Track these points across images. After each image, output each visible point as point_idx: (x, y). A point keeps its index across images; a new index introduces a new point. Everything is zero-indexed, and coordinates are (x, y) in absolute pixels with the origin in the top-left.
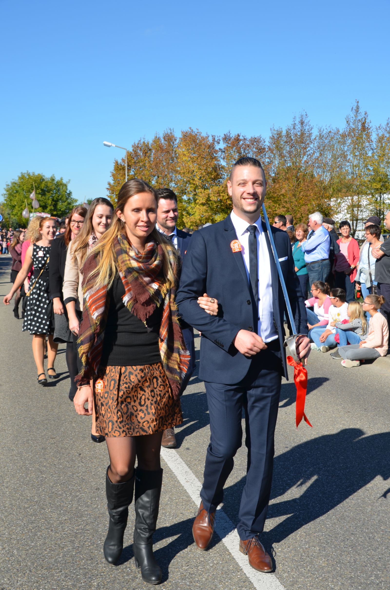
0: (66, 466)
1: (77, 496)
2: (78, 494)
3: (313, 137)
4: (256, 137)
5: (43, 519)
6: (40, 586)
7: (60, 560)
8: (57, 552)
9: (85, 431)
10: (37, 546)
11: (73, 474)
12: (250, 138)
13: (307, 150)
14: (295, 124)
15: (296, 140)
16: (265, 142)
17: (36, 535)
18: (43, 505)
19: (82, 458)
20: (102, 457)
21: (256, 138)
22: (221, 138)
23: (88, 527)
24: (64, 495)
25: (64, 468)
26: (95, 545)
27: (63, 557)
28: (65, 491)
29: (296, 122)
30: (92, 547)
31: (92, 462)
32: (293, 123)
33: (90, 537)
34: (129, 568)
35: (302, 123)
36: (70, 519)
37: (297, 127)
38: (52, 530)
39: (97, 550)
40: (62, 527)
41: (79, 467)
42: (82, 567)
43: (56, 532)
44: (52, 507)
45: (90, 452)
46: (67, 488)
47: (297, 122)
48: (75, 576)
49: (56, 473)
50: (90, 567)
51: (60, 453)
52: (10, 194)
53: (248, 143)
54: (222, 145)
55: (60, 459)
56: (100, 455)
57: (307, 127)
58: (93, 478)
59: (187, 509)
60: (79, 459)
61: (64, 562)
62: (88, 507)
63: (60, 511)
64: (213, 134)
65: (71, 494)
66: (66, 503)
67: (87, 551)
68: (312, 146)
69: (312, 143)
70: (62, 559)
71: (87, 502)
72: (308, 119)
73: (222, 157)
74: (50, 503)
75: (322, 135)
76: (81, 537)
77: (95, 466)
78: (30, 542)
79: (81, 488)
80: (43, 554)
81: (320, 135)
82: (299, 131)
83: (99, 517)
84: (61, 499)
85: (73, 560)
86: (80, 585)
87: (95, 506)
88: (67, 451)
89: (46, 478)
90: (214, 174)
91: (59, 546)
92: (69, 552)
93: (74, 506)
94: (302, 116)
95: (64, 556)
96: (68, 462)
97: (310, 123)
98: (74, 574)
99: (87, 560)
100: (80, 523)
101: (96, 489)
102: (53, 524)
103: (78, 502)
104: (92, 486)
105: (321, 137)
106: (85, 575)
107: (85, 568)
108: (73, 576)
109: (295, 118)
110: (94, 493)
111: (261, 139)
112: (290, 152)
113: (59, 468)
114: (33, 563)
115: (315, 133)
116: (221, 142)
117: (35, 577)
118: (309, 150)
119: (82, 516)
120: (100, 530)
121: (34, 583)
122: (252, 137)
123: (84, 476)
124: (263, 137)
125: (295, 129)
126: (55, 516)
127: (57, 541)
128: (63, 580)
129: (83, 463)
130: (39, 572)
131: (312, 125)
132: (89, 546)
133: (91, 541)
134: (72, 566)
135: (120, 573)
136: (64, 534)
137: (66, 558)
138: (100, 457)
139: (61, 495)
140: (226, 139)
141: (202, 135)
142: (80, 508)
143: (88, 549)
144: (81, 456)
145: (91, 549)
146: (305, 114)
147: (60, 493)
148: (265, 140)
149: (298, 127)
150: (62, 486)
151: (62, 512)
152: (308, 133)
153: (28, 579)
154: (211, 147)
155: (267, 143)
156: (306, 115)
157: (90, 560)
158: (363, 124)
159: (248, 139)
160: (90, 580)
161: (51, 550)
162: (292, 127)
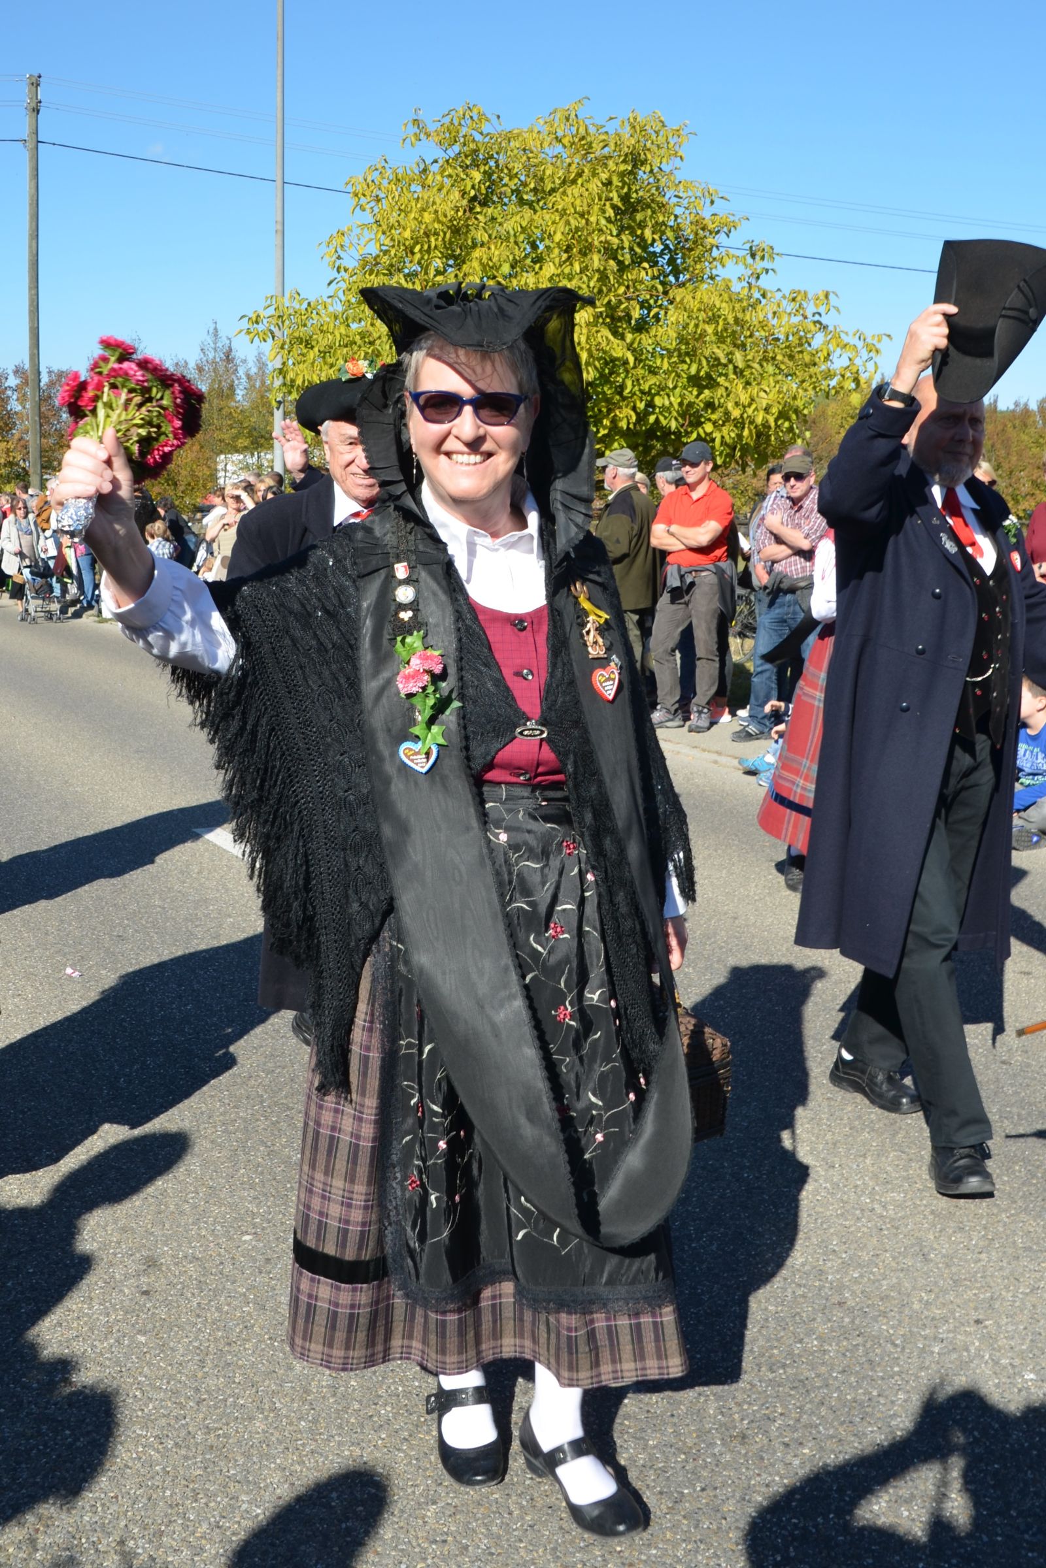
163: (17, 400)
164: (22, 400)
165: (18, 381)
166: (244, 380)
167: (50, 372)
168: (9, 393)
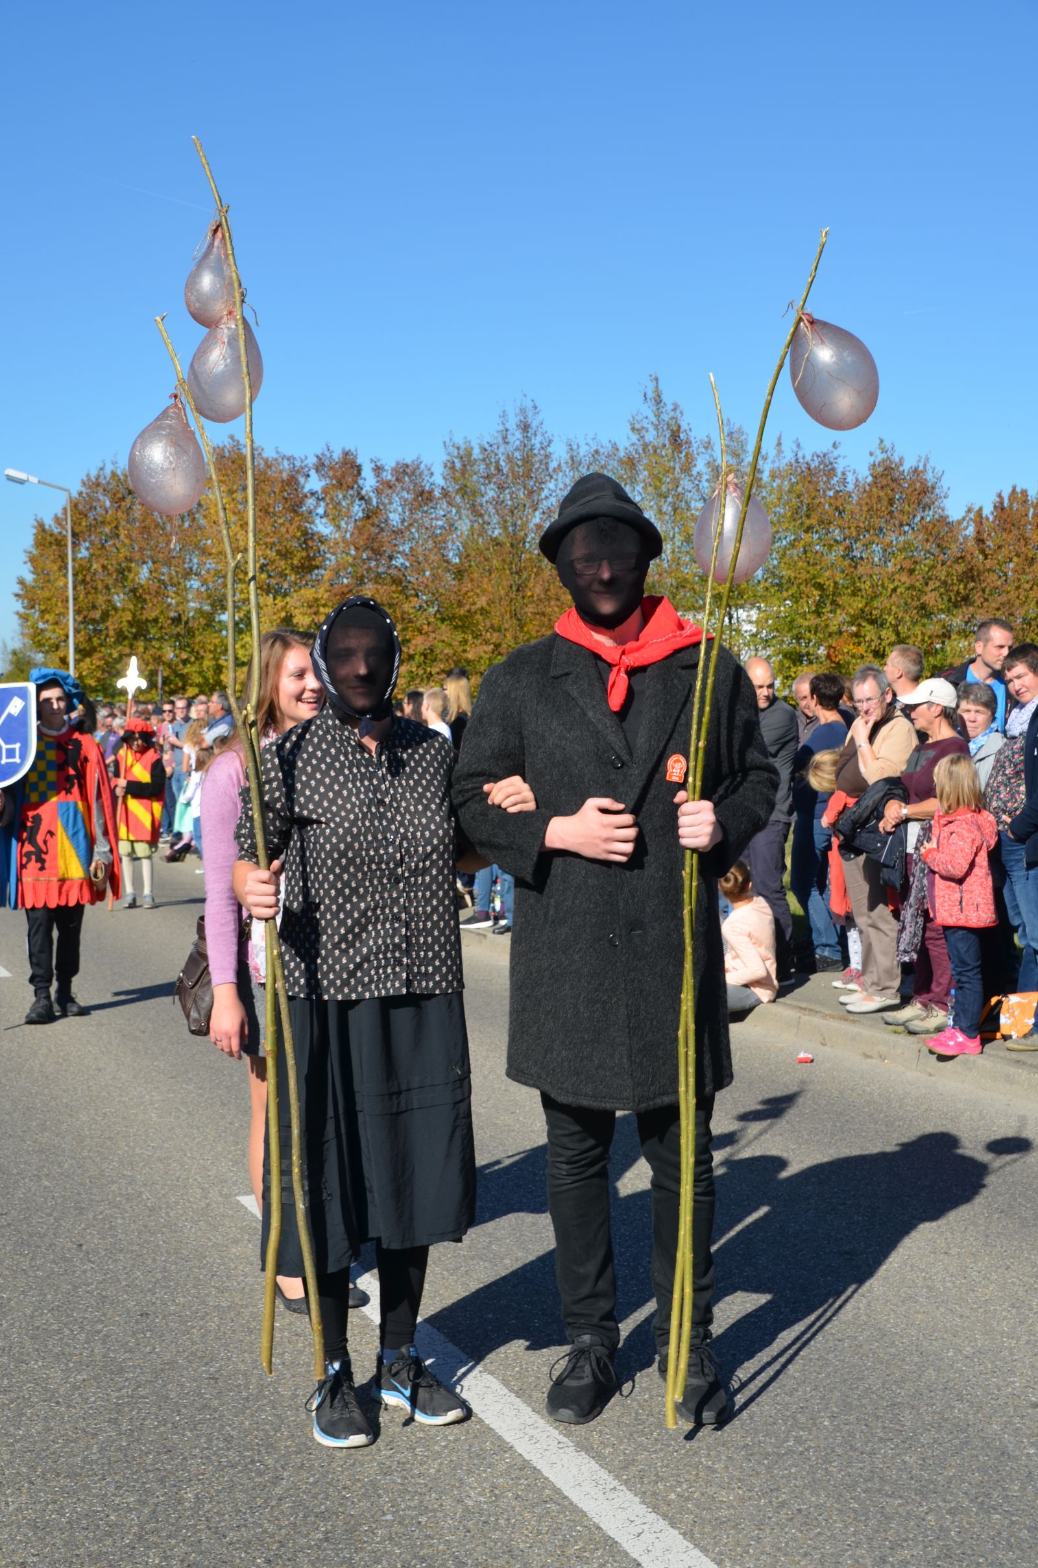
0: (53, 1272)
1: (99, 1332)
2: (100, 1327)
3: (553, 465)
4: (408, 461)
5: (30, 1382)
6: (62, 1507)
7: (94, 1457)
8: (82, 1444)
9: (79, 1194)
10: (32, 1436)
11: (75, 1288)
12: (393, 464)
13: (543, 496)
14: (507, 430)
15: (513, 472)
16: (432, 474)
17: (24, 1414)
18: (22, 1354)
19: (88, 1253)
20: (136, 1248)
21: (407, 466)
22: (312, 464)
23: (142, 1392)
24: (67, 1332)
25: (48, 1277)
26: (170, 1425)
27: (100, 1451)
28: (65, 1324)
29: (508, 426)
30: (162, 1429)
31: (116, 1261)
32: (501, 427)
33: (154, 1409)
34: (259, 1461)
35: (525, 427)
36: (94, 1378)
37: (510, 438)
38: (58, 1403)
39: (177, 1433)
40: (80, 1395)
41: (85, 1272)
42: (150, 1468)
43: (69, 1406)
44: (44, 1358)
45: (104, 1238)
46: (68, 1316)
47: (512, 424)
48: (138, 1485)
49: (31, 1288)
50: (169, 1467)
51: (29, 1246)
53: (389, 477)
54: (316, 482)
55: (32, 1259)
56: (132, 1244)
57: (539, 438)
58: (127, 1292)
59: (367, 1343)
60: (81, 1255)
61: (104, 1460)
62: (131, 1351)
63: (67, 1365)
64: (291, 454)
65: (82, 1328)
66: (75, 1348)
67: (154, 1437)
68: (551, 485)
69: (551, 477)
70: (98, 1455)
71: (127, 1343)
72: (539, 418)
73: (321, 511)
74: (37, 1350)
75: (577, 459)
76: (131, 1411)
77: (125, 1268)
78: (12, 1429)
79: (104, 1315)
80: (52, 1450)
81: (572, 458)
82: (517, 449)
83: (162, 1370)
84: (61, 1339)
85: (126, 1456)
86: (156, 1500)
87: (148, 1349)
88: (46, 1240)
89: (10, 1300)
90: (300, 555)
91: (84, 1431)
92: (112, 1442)
93: (96, 1351)
94: (523, 411)
95: (102, 1450)
96: (54, 1262)
97: (544, 429)
98: (136, 1481)
99: (159, 1453)
100: (121, 1385)
101: (142, 1315)
102: (56, 1390)
103: (104, 1343)
104: (128, 1311)
105: (574, 462)
106: (162, 1481)
107: (158, 1469)
108: (134, 1487)
109: (504, 415)
110: (137, 1322)
111: (422, 466)
112: (498, 503)
113: (36, 1277)
114: (33, 1468)
115: (559, 452)
116: (314, 473)
117: (46, 1493)
118: (547, 497)
119: (121, 1371)
120: (172, 1395)
121: (48, 1504)
122: (398, 463)
123: (103, 1290)
124: (426, 460)
125: (507, 443)
126: (56, 1374)
127: (77, 1422)
128: (114, 1495)
129: (93, 1263)
130: (54, 1483)
131: (549, 434)
132: (156, 1427)
133: (157, 1418)
134: (127, 1468)
135: (240, 1472)
136: (91, 1408)
137: (107, 1454)
138: (130, 1248)
139: (59, 1332)
140: (323, 465)
141: (266, 455)
142: (111, 1355)
143: (155, 1433)
144: (84, 1248)
145: (161, 1434)
146: (530, 405)
147: (55, 1327)
148: (433, 469)
149: (516, 437)
150: (56, 1313)
151: (71, 1365)
152: (542, 452)
153: (32, 1497)
154: (292, 482)
155: (438, 480)
156: (536, 408)
157: (166, 1453)
159: (386, 468)
160: (175, 1489)
161: (68, 1441)
162: (500, 440)
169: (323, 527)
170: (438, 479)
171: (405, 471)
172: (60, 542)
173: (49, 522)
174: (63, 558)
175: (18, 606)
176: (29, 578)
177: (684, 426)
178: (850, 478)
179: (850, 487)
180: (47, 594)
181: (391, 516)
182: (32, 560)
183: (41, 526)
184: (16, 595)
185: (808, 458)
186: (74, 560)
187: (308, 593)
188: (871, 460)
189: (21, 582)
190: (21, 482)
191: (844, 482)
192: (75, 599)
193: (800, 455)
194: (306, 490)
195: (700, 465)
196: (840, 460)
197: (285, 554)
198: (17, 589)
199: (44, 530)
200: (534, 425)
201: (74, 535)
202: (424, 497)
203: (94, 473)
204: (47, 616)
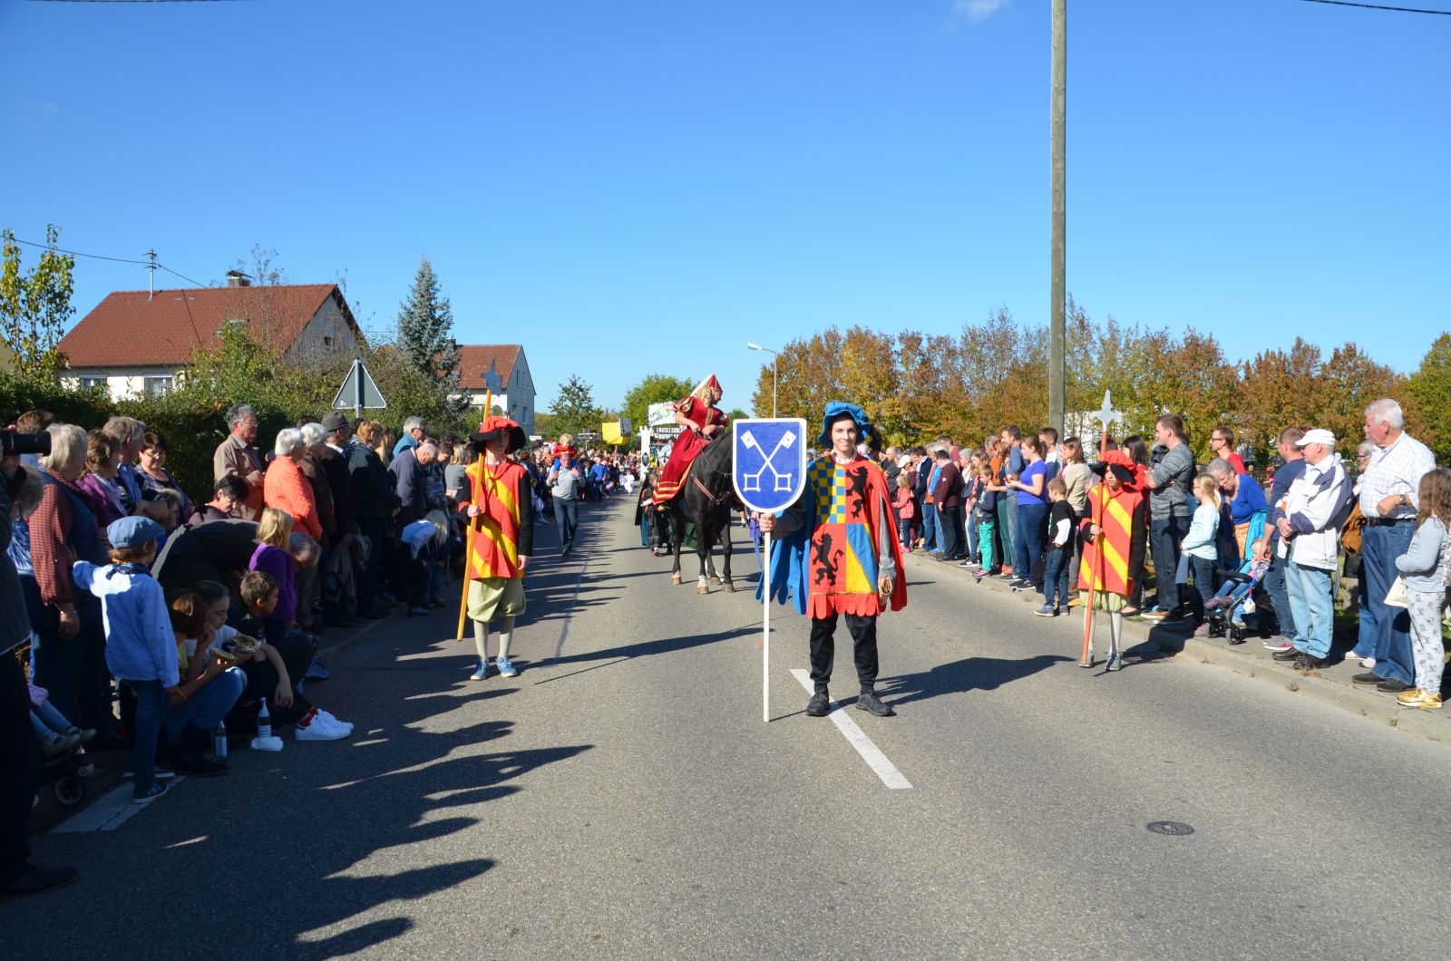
3: (1018, 337)
4: (944, 335)
12: (936, 337)
14: (993, 320)
15: (996, 341)
16: (955, 342)
21: (943, 338)
22: (896, 338)
29: (994, 318)
32: (990, 319)
35: (1003, 319)
37: (995, 324)
47: (996, 318)
52: (632, 404)
53: (935, 343)
54: (898, 347)
57: (1010, 324)
64: (885, 333)
68: (1017, 347)
69: (1017, 344)
72: (1010, 314)
73: (900, 360)
81: (1027, 334)
82: (998, 330)
90: (888, 382)
94: (1001, 310)
97: (1012, 319)
105: (1029, 336)
109: (992, 313)
111: (950, 338)
115: (1020, 331)
116: (897, 342)
122: (939, 336)
124: (952, 336)
125: (994, 327)
131: (1015, 323)
140: (901, 339)
141: (873, 334)
146: (1005, 307)
148: (956, 340)
149: (998, 324)
152: (1012, 331)
154: (886, 347)
156: (1007, 309)
158: (1082, 322)
162: (990, 325)
163: (902, 362)
164: (906, 363)
165: (903, 347)
166: (1099, 344)
167: (929, 339)
168: (895, 356)
169: (900, 368)
170: (958, 345)
171: (941, 341)
172: (773, 376)
173: (768, 366)
174: (773, 383)
175: (753, 406)
176: (758, 392)
177: (1086, 317)
178: (1176, 345)
179: (1176, 349)
180: (766, 400)
181: (935, 363)
182: (760, 384)
183: (765, 368)
184: (752, 401)
185: (1153, 334)
186: (778, 384)
187: (889, 401)
188: (1184, 336)
189: (755, 395)
190: (755, 349)
191: (1173, 345)
192: (777, 402)
193: (1149, 332)
194: (893, 349)
195: (1095, 337)
196: (1170, 336)
197: (880, 383)
198: (752, 397)
199: (766, 370)
200: (1008, 317)
201: (779, 372)
202: (951, 353)
203: (790, 344)
204: (765, 411)
